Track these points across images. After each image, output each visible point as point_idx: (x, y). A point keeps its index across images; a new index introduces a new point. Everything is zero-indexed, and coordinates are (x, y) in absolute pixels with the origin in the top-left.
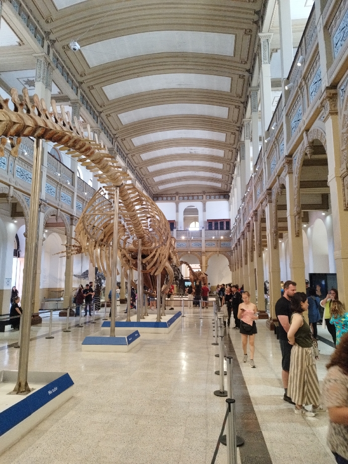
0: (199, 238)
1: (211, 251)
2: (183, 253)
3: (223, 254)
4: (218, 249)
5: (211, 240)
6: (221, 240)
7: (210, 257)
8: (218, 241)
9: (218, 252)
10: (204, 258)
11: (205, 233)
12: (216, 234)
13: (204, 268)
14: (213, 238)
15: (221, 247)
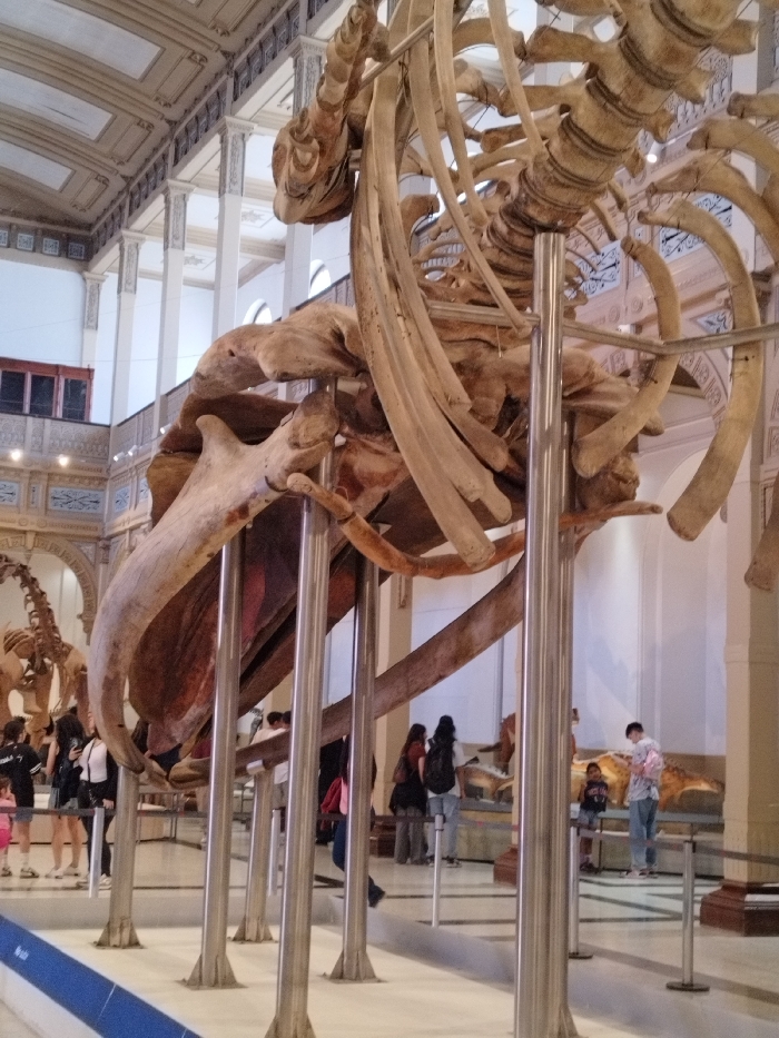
3: (55, 550)
4: (32, 523)
6: (52, 475)
9: (30, 538)
14: (16, 456)
15: (46, 509)
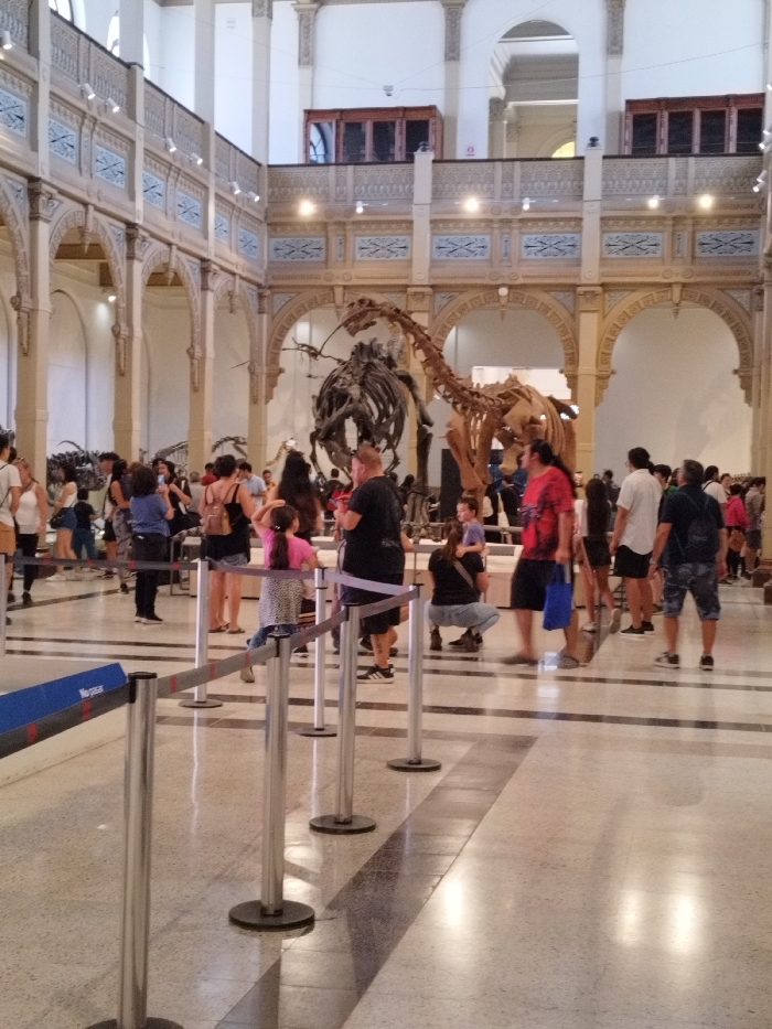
0: (567, 208)
1: (633, 287)
2: (464, 298)
3: (704, 301)
4: (677, 273)
5: (640, 219)
6: (697, 220)
7: (625, 318)
8: (679, 219)
9: (677, 290)
10: (589, 327)
11: (606, 175)
12: (672, 183)
13: (587, 384)
14: (653, 203)
15: (693, 257)
